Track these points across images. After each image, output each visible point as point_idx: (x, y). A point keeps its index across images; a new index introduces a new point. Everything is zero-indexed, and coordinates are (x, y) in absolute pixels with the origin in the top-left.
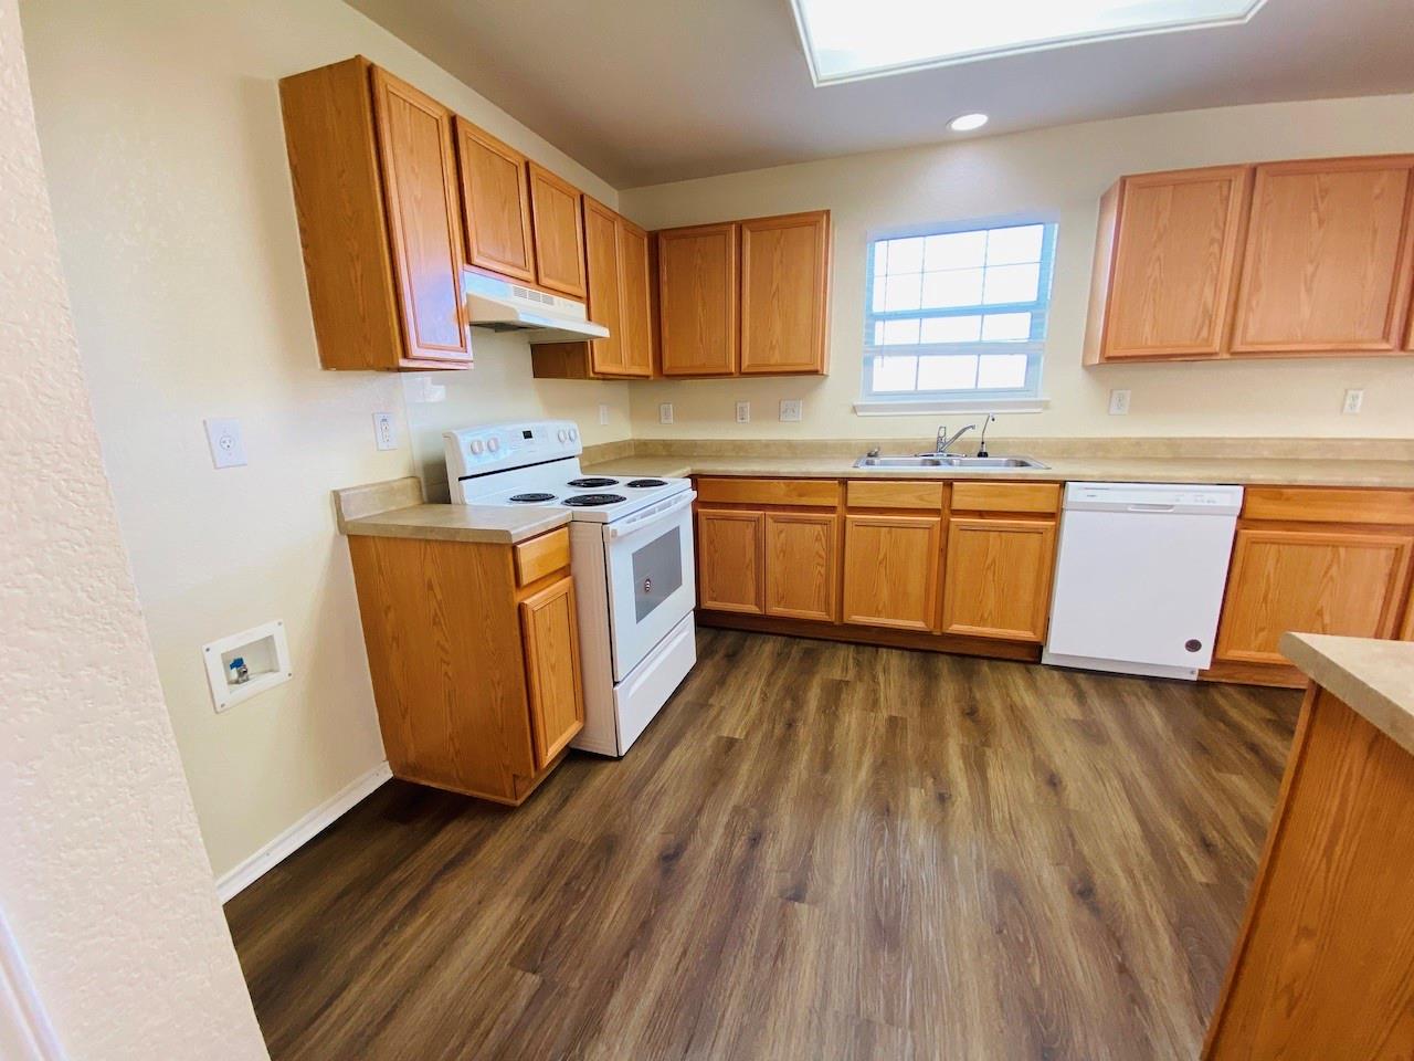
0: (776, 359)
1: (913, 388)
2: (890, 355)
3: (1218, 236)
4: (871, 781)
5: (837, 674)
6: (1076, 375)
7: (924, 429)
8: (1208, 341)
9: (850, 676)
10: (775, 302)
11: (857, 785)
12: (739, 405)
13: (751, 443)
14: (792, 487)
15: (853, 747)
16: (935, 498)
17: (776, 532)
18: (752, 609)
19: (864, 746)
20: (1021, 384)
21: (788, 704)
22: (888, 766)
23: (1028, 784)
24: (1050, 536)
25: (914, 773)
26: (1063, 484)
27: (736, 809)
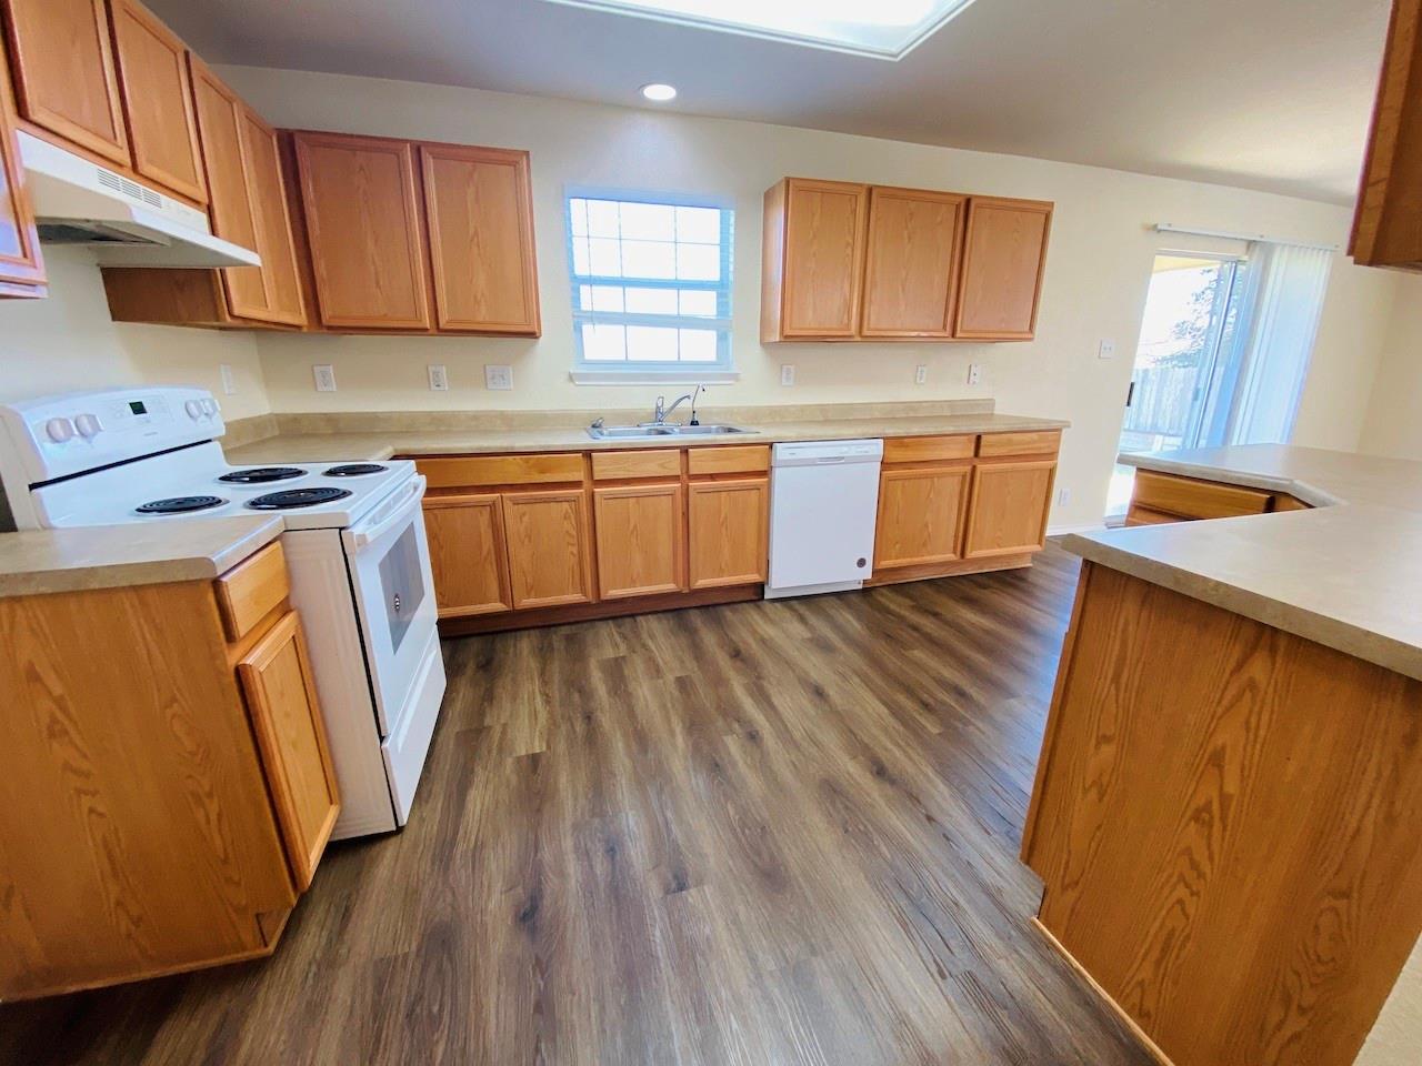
0: (483, 317)
1: (624, 358)
2: (600, 323)
3: (851, 241)
4: (690, 744)
5: (609, 653)
6: (756, 350)
7: (642, 399)
8: (848, 327)
9: (623, 650)
10: (475, 250)
11: (681, 753)
12: (431, 369)
13: (454, 415)
14: (531, 462)
15: (658, 719)
16: (673, 465)
17: (516, 515)
18: (498, 607)
19: (667, 712)
20: (712, 357)
21: (576, 696)
22: (696, 725)
23: (805, 701)
24: (764, 490)
25: (720, 723)
26: (771, 445)
27: (576, 827)
